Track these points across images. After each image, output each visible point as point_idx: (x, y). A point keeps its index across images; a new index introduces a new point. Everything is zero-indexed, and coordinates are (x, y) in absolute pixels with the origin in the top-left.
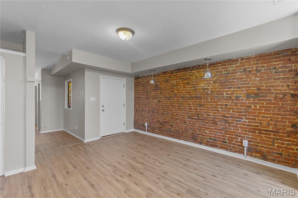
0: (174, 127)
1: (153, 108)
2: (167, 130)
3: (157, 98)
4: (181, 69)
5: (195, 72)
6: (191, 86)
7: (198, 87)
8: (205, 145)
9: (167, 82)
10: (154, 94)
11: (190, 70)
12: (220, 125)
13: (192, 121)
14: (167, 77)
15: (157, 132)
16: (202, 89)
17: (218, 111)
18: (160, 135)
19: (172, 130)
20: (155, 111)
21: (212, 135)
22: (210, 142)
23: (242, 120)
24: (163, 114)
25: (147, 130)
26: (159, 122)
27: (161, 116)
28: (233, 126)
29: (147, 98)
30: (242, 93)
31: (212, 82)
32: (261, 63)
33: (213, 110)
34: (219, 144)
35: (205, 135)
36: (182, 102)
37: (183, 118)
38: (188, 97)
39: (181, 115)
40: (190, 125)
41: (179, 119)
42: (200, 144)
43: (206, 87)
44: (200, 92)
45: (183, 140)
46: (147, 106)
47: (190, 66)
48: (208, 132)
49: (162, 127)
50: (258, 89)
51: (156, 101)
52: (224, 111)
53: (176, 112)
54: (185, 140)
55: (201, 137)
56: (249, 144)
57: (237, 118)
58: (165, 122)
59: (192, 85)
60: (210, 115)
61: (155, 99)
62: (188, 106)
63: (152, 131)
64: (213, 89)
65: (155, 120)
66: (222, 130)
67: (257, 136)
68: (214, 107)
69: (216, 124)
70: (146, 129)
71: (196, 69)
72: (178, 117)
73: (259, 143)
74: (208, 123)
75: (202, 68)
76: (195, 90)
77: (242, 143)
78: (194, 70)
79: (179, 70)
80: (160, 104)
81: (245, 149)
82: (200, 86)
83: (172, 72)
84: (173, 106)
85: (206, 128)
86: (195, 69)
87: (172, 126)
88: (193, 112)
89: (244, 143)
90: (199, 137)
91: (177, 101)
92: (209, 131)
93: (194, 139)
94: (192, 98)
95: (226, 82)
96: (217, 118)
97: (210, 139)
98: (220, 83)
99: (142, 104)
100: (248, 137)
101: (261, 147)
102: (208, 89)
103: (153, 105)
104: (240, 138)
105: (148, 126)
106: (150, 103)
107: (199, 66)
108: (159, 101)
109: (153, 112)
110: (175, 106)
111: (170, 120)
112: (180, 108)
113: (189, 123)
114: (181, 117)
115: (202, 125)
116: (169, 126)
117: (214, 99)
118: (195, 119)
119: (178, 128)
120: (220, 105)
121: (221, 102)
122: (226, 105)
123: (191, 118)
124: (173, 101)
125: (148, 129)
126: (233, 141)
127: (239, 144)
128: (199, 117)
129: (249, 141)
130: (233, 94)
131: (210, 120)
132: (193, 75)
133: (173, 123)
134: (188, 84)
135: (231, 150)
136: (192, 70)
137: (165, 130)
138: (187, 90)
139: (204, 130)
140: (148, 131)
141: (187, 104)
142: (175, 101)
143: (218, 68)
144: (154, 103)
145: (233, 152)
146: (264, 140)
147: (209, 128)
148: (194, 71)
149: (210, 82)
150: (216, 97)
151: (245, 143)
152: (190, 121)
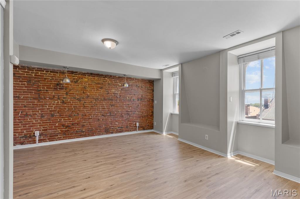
0: (86, 127)
1: (51, 111)
2: (77, 132)
3: (59, 99)
4: (94, 74)
5: (107, 80)
6: (104, 90)
7: (110, 91)
8: (115, 133)
9: (75, 82)
10: (53, 94)
11: (103, 77)
12: (125, 117)
13: (105, 118)
14: (76, 78)
15: (61, 138)
16: (114, 94)
17: (124, 108)
18: (66, 139)
19: (84, 130)
20: (56, 113)
21: (120, 125)
22: (119, 130)
23: (136, 113)
24: (70, 116)
25: (39, 140)
26: (63, 125)
27: (67, 118)
28: (132, 117)
29: (39, 99)
30: (135, 98)
31: (120, 89)
32: (143, 84)
33: (121, 108)
34: (124, 129)
35: (115, 126)
36: (95, 102)
37: (96, 116)
38: (101, 99)
39: (94, 114)
40: (103, 122)
41: (92, 118)
42: (112, 133)
43: (116, 92)
44: (111, 95)
45: (97, 135)
46: (40, 109)
47: (103, 74)
48: (117, 124)
49: (69, 130)
50: (142, 96)
51: (58, 102)
52: (127, 108)
53: (88, 113)
54: (99, 135)
55: (112, 129)
56: (139, 125)
57: (133, 111)
58: (73, 124)
59: (106, 89)
60: (119, 112)
61: (56, 100)
62: (101, 107)
63: (49, 139)
64: (120, 94)
65: (57, 125)
66: (126, 120)
67: (141, 119)
68: (122, 106)
69: (122, 117)
70: (37, 139)
71: (109, 78)
72: (91, 116)
73: (142, 122)
74: (117, 117)
75: (113, 78)
76: (108, 93)
77: (136, 125)
78: (107, 78)
79: (91, 74)
80: (65, 105)
81: (137, 127)
82: (112, 92)
83: (84, 74)
84: (85, 106)
85: (116, 121)
86: (108, 77)
87: (83, 126)
88: (106, 110)
90: (111, 129)
91: (89, 102)
92: (118, 123)
93: (107, 131)
94: (105, 99)
95: (128, 91)
96: (123, 113)
97: (119, 128)
98: (125, 91)
99: (25, 107)
100: (138, 121)
101: (143, 124)
102: (117, 94)
103: (52, 107)
104: (134, 123)
105: (41, 135)
106: (47, 104)
107: (111, 76)
108: (63, 102)
109: (53, 116)
110: (88, 106)
111: (80, 121)
112: (94, 109)
113: (103, 120)
114: (94, 116)
115: (114, 119)
116: (79, 127)
117: (122, 101)
118: (107, 116)
119: (91, 126)
120: (125, 104)
121: (126, 103)
122: (128, 104)
123: (104, 116)
124: (85, 102)
125: (42, 138)
126: (131, 125)
127: (135, 126)
128: (111, 114)
129: (139, 123)
130: (131, 98)
131: (119, 115)
132: (106, 82)
133: (84, 123)
134: (101, 88)
135: (131, 131)
136: (105, 77)
137: (73, 132)
138: (101, 93)
139: (114, 123)
140: (40, 141)
141: (100, 105)
142: (87, 102)
143: (124, 81)
144: (53, 104)
145: (133, 131)
146: (144, 121)
147: (118, 121)
148: (106, 79)
149: (119, 89)
150: (123, 99)
151: (138, 124)
152: (104, 118)
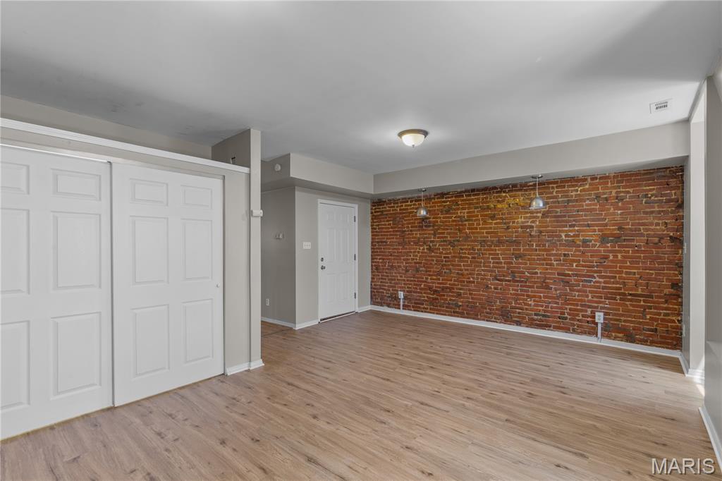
0: (464, 298)
1: (416, 263)
2: (449, 304)
3: (425, 243)
4: (478, 190)
5: (506, 196)
6: (498, 221)
7: (514, 222)
8: (527, 327)
9: (447, 212)
10: (418, 236)
11: (497, 192)
12: (556, 289)
13: (502, 285)
14: (448, 203)
15: (427, 309)
16: (522, 227)
17: (551, 265)
18: (434, 313)
19: (460, 304)
20: (421, 267)
21: (541, 308)
22: (537, 320)
23: (594, 280)
24: (439, 274)
25: (403, 306)
26: (430, 288)
27: (435, 277)
28: (578, 291)
29: (403, 244)
30: (593, 235)
31: (539, 215)
32: (624, 187)
33: (543, 264)
34: (553, 322)
35: (526, 309)
36: (480, 249)
37: (482, 279)
38: (492, 242)
39: (478, 274)
40: (497, 293)
41: (474, 282)
42: (517, 325)
43: (529, 224)
44: (516, 232)
45: (484, 320)
46: (404, 260)
47: (496, 185)
48: (532, 303)
49: (437, 299)
50: (620, 228)
51: (423, 249)
52: (563, 265)
53: (467, 270)
54: (487, 321)
55: (519, 313)
56: (605, 319)
57: (585, 276)
58: (443, 289)
59: (502, 219)
60: (536, 273)
61: (421, 246)
62: (492, 259)
63: (413, 307)
64: (541, 227)
65: (422, 286)
66: (558, 298)
67: (618, 304)
68: (544, 260)
69: (548, 287)
70: (401, 303)
71: (509, 191)
72: (473, 278)
73: (622, 315)
74: (533, 287)
75: (520, 190)
76: (508, 228)
77: (594, 317)
78: (504, 192)
79: (473, 190)
80: (433, 254)
81: (600, 326)
82: (518, 222)
83: (459, 194)
84: (461, 257)
85: (528, 296)
86: (507, 190)
87: (459, 295)
88: (504, 267)
89: (597, 318)
90: (515, 312)
91: (470, 249)
92: (534, 301)
93: (506, 317)
94: (500, 242)
95: (565, 216)
96: (549, 278)
97: (536, 315)
98: (555, 217)
99: (391, 255)
100: (602, 308)
101: (625, 321)
102: (532, 227)
103: (417, 256)
104: (589, 310)
105: (405, 298)
106: (411, 252)
107: (514, 186)
108: (430, 249)
109: (417, 270)
110: (466, 257)
111: (454, 285)
112: (477, 262)
113: (495, 289)
114: (478, 279)
115: (522, 290)
116: (453, 296)
117: (544, 245)
118: (506, 281)
119: (472, 298)
120: (556, 255)
121: (558, 250)
122: (565, 255)
123: (498, 280)
124: (462, 249)
125: (406, 303)
126: (578, 315)
127: (589, 319)
128: (514, 276)
129: (606, 314)
130: (578, 236)
131: (535, 282)
132: (503, 201)
133: (460, 289)
134: (493, 217)
135: (574, 331)
136: (500, 192)
137: (444, 303)
138: (491, 228)
139: (524, 299)
140: (405, 307)
141: (490, 254)
142: (466, 249)
143: (551, 190)
144: (419, 252)
145: (578, 333)
146: (629, 311)
147: (534, 296)
148: (504, 194)
149: (535, 215)
150: (548, 241)
151: (600, 317)
152: (498, 285)
